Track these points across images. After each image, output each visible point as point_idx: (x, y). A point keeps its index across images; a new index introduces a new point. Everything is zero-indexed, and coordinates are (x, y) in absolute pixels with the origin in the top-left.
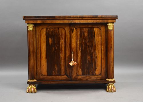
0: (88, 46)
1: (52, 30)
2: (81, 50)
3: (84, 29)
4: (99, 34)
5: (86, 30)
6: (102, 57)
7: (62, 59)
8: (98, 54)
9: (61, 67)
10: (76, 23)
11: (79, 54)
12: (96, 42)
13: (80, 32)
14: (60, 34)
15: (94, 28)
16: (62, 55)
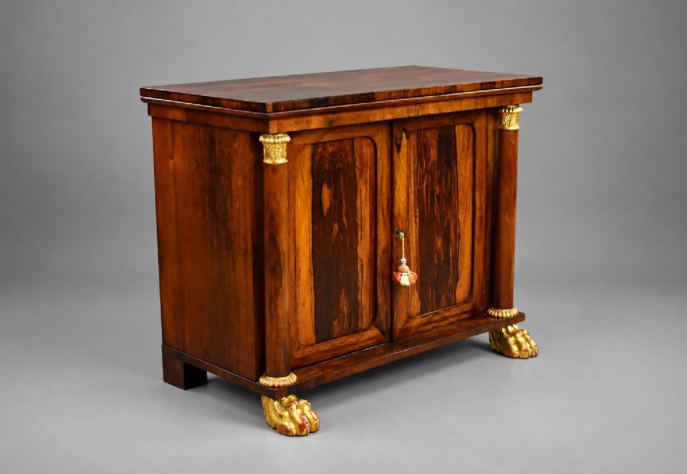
0: (438, 197)
1: (331, 150)
2: (418, 220)
3: (428, 134)
4: (468, 147)
5: (432, 137)
6: (477, 235)
7: (362, 266)
8: (464, 225)
9: (359, 297)
10: (430, 115)
11: (414, 235)
12: (460, 179)
13: (416, 148)
14: (357, 164)
15: (454, 126)
16: (363, 250)
